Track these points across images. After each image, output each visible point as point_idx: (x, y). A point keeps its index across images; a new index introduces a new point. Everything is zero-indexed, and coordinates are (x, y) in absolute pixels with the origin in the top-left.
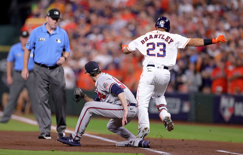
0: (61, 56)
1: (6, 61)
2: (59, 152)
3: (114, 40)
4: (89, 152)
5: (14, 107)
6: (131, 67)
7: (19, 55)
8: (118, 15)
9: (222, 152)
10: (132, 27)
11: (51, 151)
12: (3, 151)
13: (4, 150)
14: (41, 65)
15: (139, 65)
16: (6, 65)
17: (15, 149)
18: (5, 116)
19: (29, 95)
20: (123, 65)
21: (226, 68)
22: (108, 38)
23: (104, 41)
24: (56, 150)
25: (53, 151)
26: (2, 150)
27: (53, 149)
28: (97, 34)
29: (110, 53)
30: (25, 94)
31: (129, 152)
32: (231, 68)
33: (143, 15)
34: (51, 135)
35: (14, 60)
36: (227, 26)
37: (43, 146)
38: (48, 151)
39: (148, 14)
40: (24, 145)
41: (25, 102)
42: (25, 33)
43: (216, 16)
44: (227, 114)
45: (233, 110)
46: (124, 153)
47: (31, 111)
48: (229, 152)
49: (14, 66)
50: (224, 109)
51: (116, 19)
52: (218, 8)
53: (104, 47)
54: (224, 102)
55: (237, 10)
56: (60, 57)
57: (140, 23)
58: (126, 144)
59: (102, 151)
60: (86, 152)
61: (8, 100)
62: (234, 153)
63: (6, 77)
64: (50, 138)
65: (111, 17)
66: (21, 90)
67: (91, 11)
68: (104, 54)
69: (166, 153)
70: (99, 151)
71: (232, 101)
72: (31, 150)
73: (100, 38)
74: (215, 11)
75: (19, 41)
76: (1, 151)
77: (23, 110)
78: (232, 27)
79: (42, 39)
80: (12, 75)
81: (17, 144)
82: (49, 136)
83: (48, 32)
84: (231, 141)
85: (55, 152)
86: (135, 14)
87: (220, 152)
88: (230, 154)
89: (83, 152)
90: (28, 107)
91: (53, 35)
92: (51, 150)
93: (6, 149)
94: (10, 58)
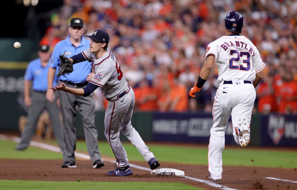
0: (90, 71)
1: (23, 80)
2: (86, 182)
3: (146, 53)
4: (120, 182)
5: (34, 133)
6: (166, 83)
7: (38, 72)
8: (150, 25)
9: (272, 180)
10: (167, 38)
11: (76, 182)
12: (21, 183)
13: (22, 181)
14: (67, 82)
15: (175, 81)
16: (22, 84)
17: (35, 180)
18: (23, 142)
19: (50, 118)
20: (157, 82)
21: (274, 83)
22: (139, 51)
23: (135, 54)
24: (83, 181)
25: (79, 181)
26: (20, 181)
27: (78, 180)
28: (126, 47)
29: (141, 68)
30: (45, 116)
31: (165, 181)
32: (280, 83)
33: (178, 24)
34: (76, 163)
35: (32, 79)
36: (275, 35)
37: (67, 176)
38: (73, 182)
39: (184, 23)
40: (45, 175)
41: (46, 126)
42: (44, 48)
43: (262, 24)
44: (276, 136)
45: (282, 131)
46: (160, 182)
47: (53, 136)
48: (279, 179)
49: (32, 85)
50: (273, 130)
51: (148, 30)
52: (264, 15)
53: (134, 61)
54: (273, 122)
55: (286, 17)
56: (89, 73)
57: (175, 34)
58: (162, 172)
59: (134, 181)
60: (116, 182)
61: (26, 124)
62: (286, 181)
63: (23, 98)
64: (75, 166)
65: (141, 27)
66: (41, 113)
67: (120, 21)
68: (135, 69)
69: (208, 182)
70: (131, 181)
71: (282, 121)
72: (54, 181)
73: (130, 51)
74: (261, 19)
75: (38, 57)
76: (19, 183)
77: (43, 136)
78: (280, 37)
79: (67, 53)
80: (30, 95)
81: (37, 174)
82: (74, 164)
83: (73, 45)
84: (282, 166)
85: (82, 183)
86: (169, 22)
87: (269, 180)
88: (280, 181)
89: (113, 182)
90: (49, 131)
91: (79, 47)
92: (76, 180)
93: (25, 180)
94: (27, 76)
